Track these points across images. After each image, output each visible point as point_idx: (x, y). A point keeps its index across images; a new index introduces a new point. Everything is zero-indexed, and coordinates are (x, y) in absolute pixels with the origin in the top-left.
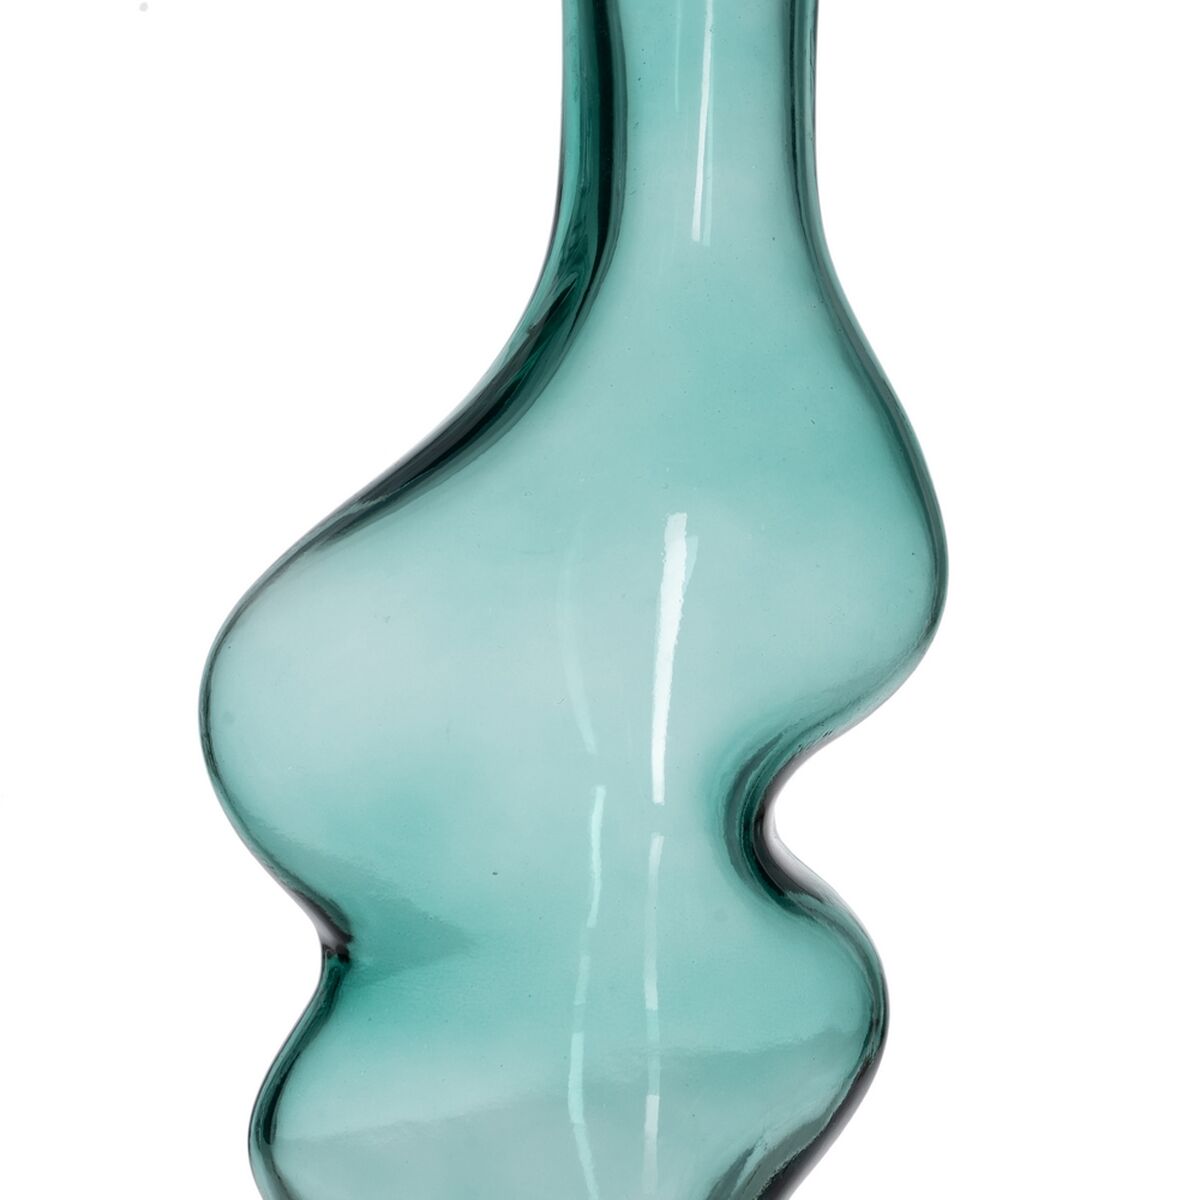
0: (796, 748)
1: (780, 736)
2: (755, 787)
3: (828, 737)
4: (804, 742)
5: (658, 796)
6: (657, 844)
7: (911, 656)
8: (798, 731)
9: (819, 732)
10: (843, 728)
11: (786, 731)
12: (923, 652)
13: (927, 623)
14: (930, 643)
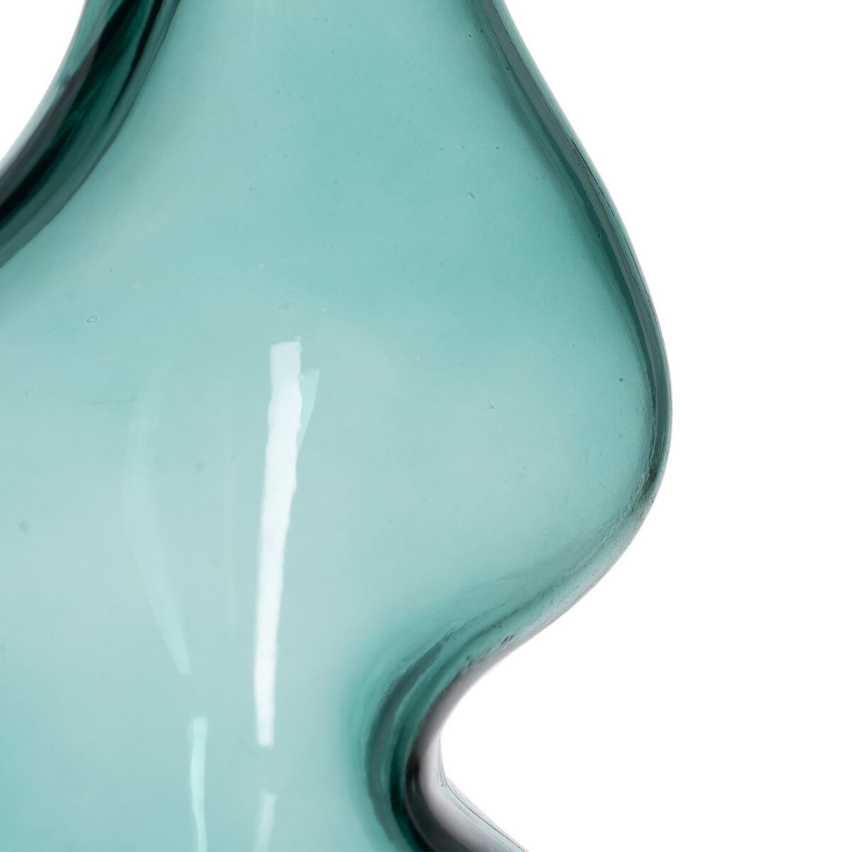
0: (462, 662)
1: (438, 647)
2: (407, 719)
3: (509, 643)
4: (475, 652)
5: (265, 735)
6: (268, 803)
7: (622, 526)
8: (465, 637)
9: (495, 637)
10: (529, 629)
11: (446, 639)
12: (640, 519)
13: (643, 477)
14: (651, 505)
